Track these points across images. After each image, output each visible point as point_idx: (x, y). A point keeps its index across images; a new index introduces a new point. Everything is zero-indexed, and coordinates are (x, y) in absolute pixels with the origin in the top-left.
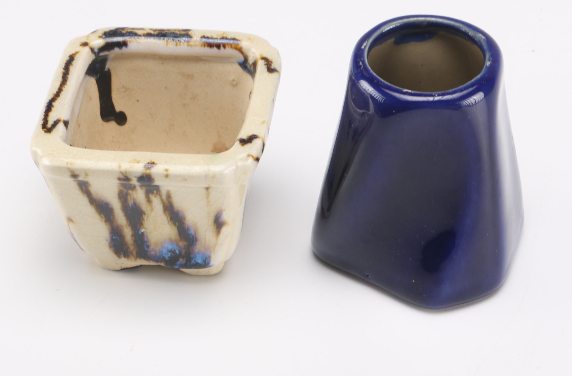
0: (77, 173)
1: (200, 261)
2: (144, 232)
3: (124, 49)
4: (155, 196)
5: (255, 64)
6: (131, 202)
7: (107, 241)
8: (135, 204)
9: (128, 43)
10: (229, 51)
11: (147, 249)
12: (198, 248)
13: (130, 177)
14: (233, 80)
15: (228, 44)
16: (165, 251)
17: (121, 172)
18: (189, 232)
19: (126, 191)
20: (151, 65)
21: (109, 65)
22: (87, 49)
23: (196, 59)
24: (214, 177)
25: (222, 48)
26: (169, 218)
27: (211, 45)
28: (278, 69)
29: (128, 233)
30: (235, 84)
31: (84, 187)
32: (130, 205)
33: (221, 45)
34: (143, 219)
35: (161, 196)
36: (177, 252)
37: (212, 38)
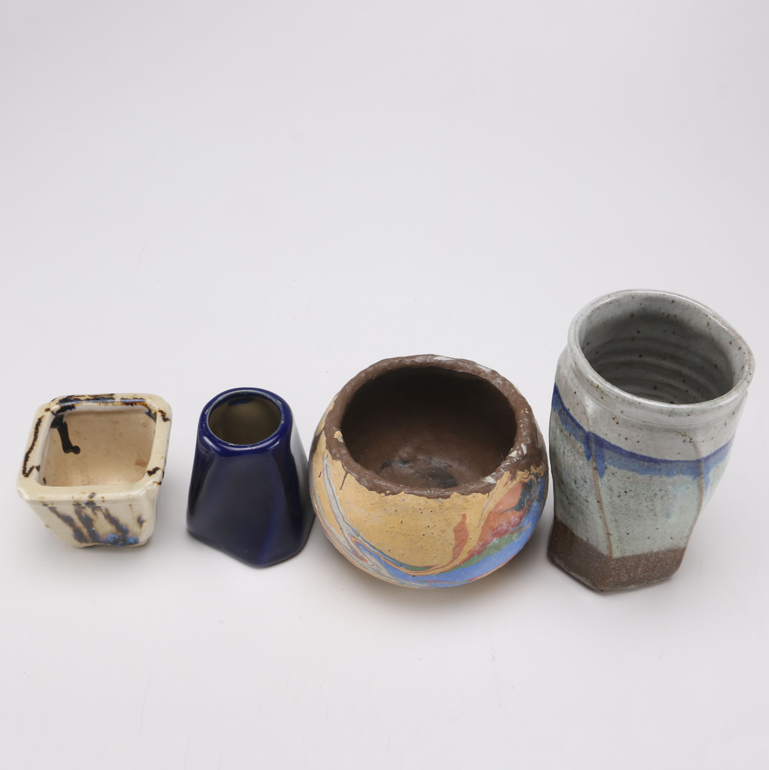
0: (46, 503)
1: (132, 542)
2: (95, 530)
3: (73, 410)
4: (99, 511)
5: (155, 414)
6: (83, 515)
7: (72, 535)
8: (86, 516)
9: (75, 406)
10: (138, 407)
11: (98, 538)
12: (130, 535)
13: (81, 503)
14: (144, 423)
15: (138, 402)
16: (110, 538)
17: (74, 501)
18: (123, 528)
19: (79, 509)
20: (91, 417)
21: (65, 420)
22: (49, 413)
23: (120, 412)
24: (133, 499)
25: (134, 405)
26: (109, 522)
27: (127, 404)
28: (169, 418)
29: (85, 531)
30: (145, 425)
31: (53, 510)
32: (83, 517)
33: (134, 403)
34: (93, 523)
35: (102, 511)
36: (117, 538)
37: (127, 399)
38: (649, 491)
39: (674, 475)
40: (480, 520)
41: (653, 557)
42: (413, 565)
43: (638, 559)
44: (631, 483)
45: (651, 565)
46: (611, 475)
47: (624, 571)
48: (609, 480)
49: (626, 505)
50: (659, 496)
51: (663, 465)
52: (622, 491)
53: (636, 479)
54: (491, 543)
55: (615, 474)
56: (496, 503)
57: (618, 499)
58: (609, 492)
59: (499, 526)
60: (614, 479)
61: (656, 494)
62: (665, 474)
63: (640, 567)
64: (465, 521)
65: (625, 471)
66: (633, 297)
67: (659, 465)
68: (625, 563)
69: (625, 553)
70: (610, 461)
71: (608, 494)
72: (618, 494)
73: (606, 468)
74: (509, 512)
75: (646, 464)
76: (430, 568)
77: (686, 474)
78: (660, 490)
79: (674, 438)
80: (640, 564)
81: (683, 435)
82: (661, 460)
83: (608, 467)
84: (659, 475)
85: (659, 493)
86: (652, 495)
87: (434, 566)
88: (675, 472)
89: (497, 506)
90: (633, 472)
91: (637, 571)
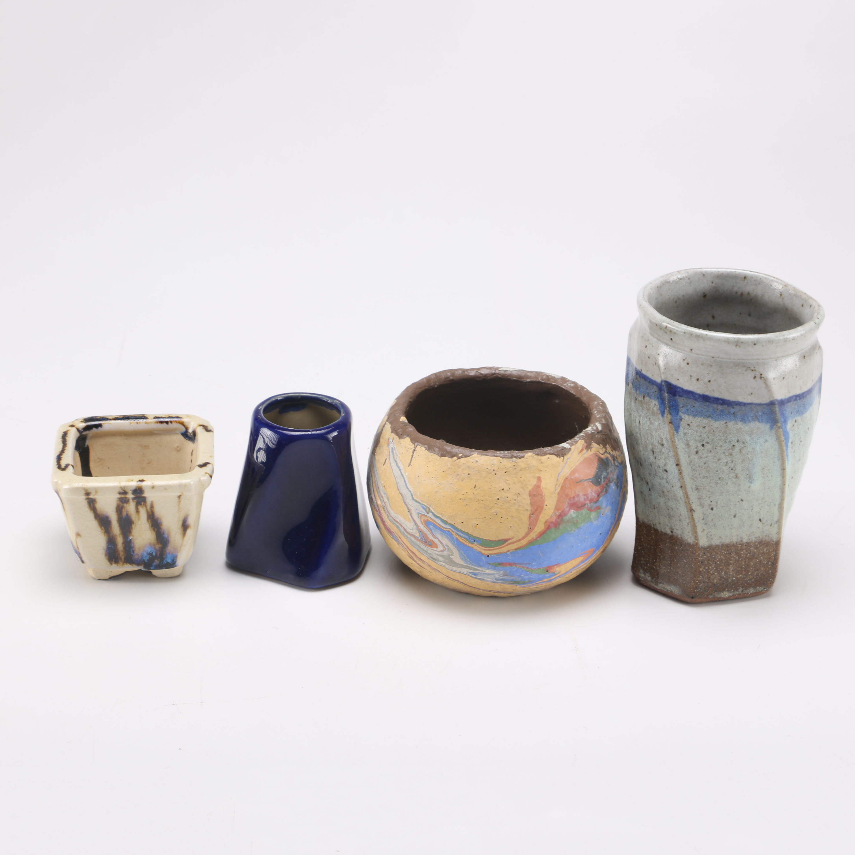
0: (89, 491)
1: (169, 561)
2: (132, 538)
3: (100, 428)
4: (142, 507)
5: (194, 433)
6: (124, 514)
7: (104, 550)
8: (127, 515)
9: (103, 424)
10: (174, 425)
11: (132, 554)
12: (170, 548)
13: (127, 491)
14: (178, 447)
15: (174, 421)
16: (145, 554)
17: (121, 488)
18: (164, 536)
19: (122, 504)
20: (118, 440)
21: (88, 443)
22: (74, 430)
23: (150, 433)
24: (185, 485)
25: (170, 423)
26: (151, 525)
27: (162, 422)
28: (212, 430)
29: (120, 541)
30: (179, 450)
31: (92, 504)
32: (124, 517)
33: (169, 422)
34: (132, 528)
35: (146, 506)
36: (154, 554)
37: (162, 418)
38: (726, 442)
39: (750, 422)
40: (556, 485)
41: (744, 551)
42: (487, 539)
43: (728, 551)
44: (707, 434)
45: (743, 563)
46: (687, 426)
47: (713, 568)
48: (685, 434)
49: (705, 464)
50: (737, 449)
51: (737, 408)
52: (700, 445)
53: (712, 427)
54: (568, 515)
55: (691, 424)
56: (572, 469)
57: (696, 457)
58: (686, 450)
59: (575, 496)
60: (690, 431)
61: (734, 446)
62: (740, 419)
63: (731, 564)
64: (541, 484)
65: (700, 419)
66: (704, 275)
67: (733, 408)
68: (713, 555)
69: (712, 539)
70: (684, 410)
71: (686, 451)
72: (696, 450)
73: (681, 420)
74: (586, 483)
75: (720, 407)
76: (505, 542)
77: (762, 421)
78: (738, 441)
79: (743, 373)
80: (730, 560)
81: (753, 370)
82: (734, 402)
83: (683, 417)
84: (734, 421)
85: (736, 444)
86: (730, 448)
87: (510, 539)
88: (750, 418)
89: (573, 472)
90: (708, 419)
91: (728, 569)
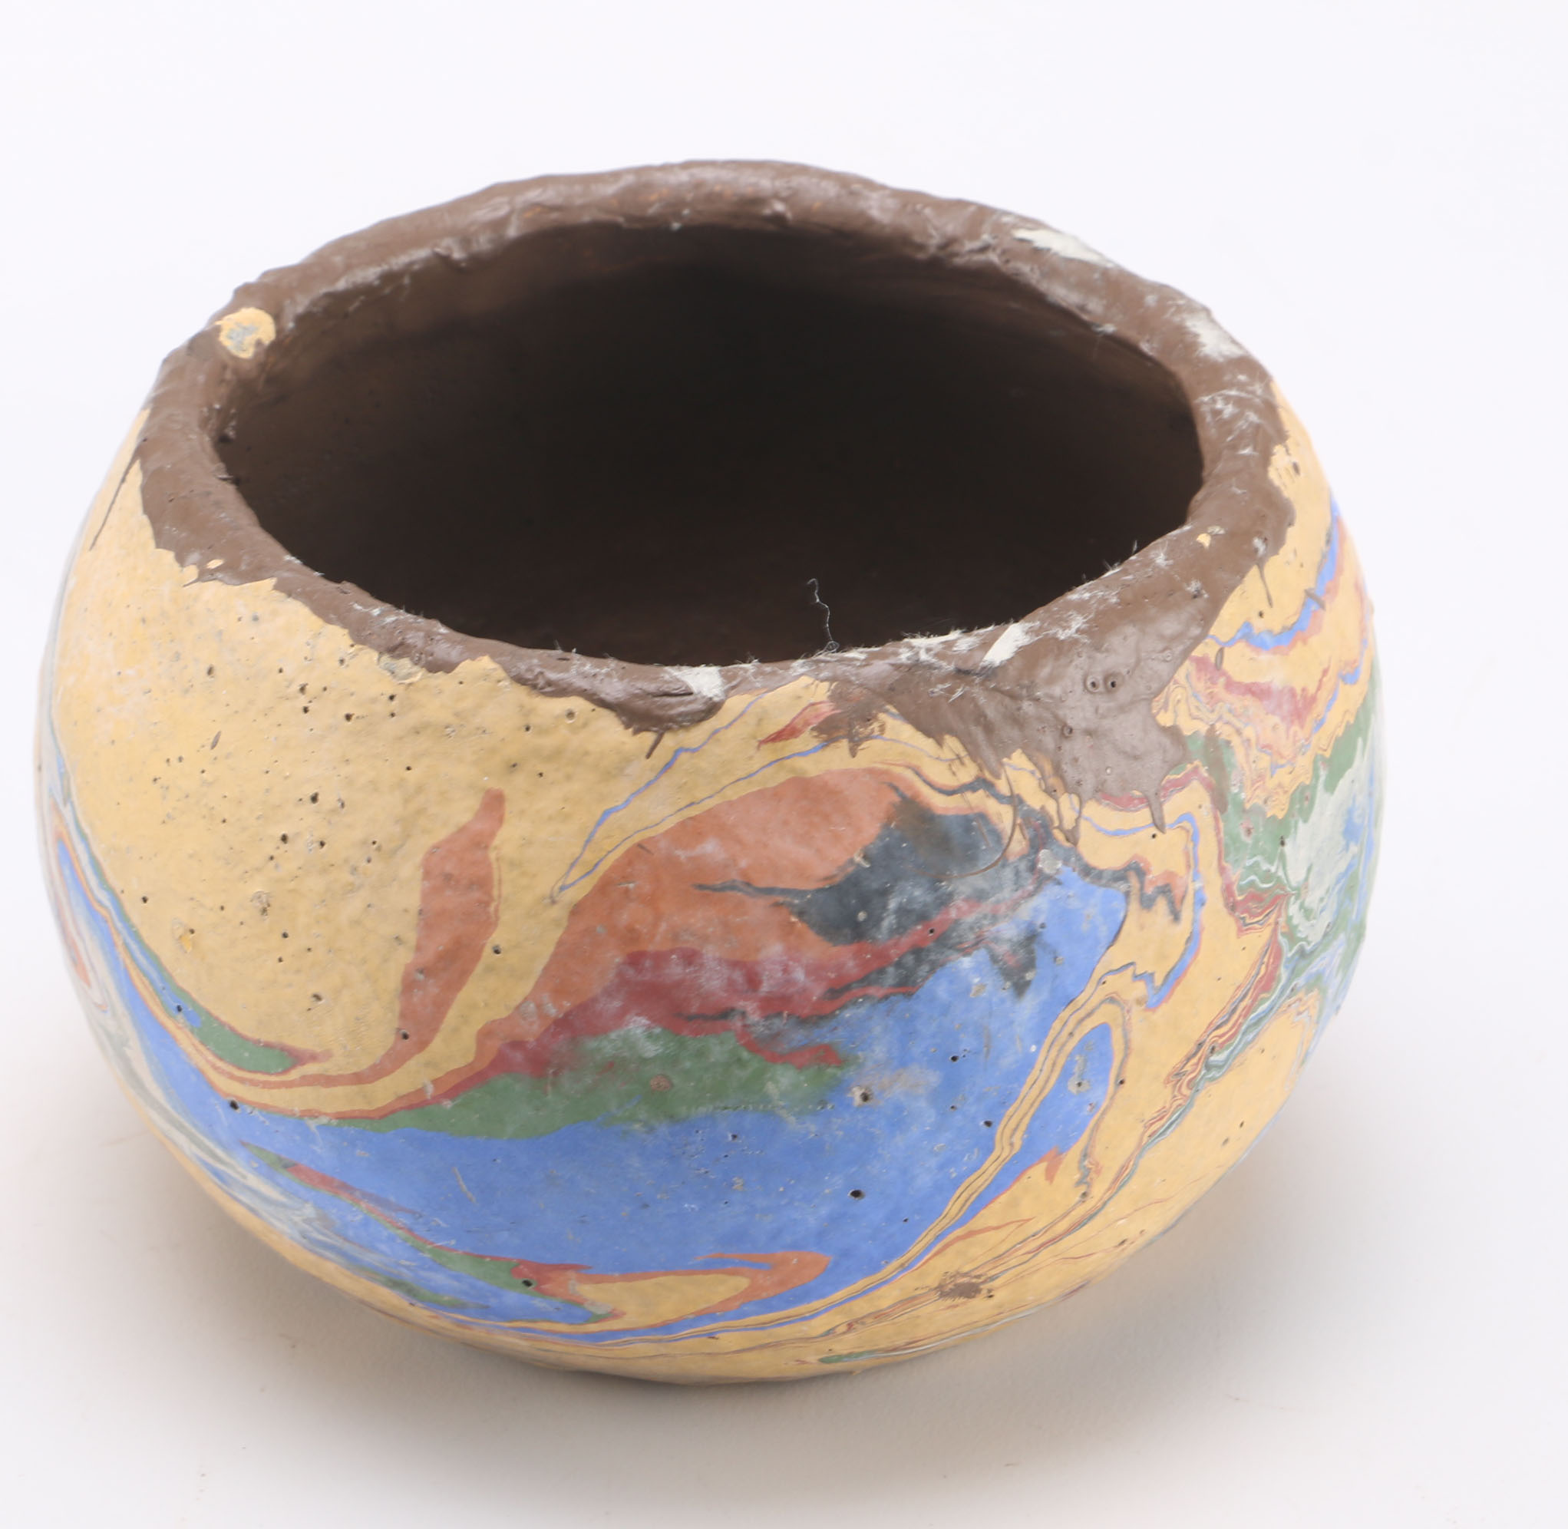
40: (572, 865)
42: (224, 1018)
54: (613, 1035)
56: (693, 812)
59: (672, 952)
64: (492, 835)
74: (758, 909)
76: (294, 1066)
87: (313, 1058)
89: (692, 829)
